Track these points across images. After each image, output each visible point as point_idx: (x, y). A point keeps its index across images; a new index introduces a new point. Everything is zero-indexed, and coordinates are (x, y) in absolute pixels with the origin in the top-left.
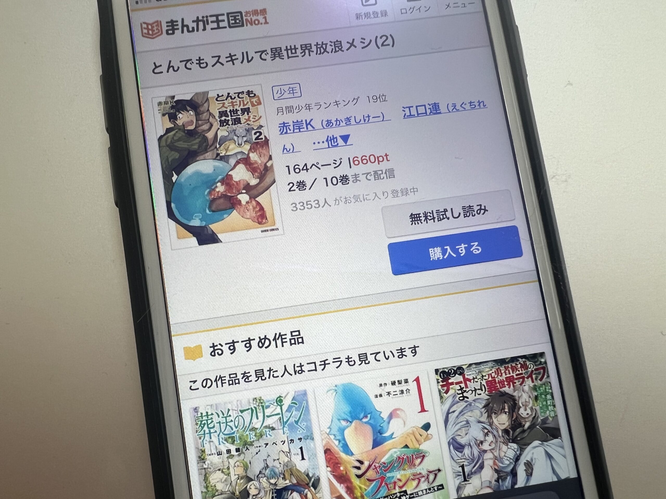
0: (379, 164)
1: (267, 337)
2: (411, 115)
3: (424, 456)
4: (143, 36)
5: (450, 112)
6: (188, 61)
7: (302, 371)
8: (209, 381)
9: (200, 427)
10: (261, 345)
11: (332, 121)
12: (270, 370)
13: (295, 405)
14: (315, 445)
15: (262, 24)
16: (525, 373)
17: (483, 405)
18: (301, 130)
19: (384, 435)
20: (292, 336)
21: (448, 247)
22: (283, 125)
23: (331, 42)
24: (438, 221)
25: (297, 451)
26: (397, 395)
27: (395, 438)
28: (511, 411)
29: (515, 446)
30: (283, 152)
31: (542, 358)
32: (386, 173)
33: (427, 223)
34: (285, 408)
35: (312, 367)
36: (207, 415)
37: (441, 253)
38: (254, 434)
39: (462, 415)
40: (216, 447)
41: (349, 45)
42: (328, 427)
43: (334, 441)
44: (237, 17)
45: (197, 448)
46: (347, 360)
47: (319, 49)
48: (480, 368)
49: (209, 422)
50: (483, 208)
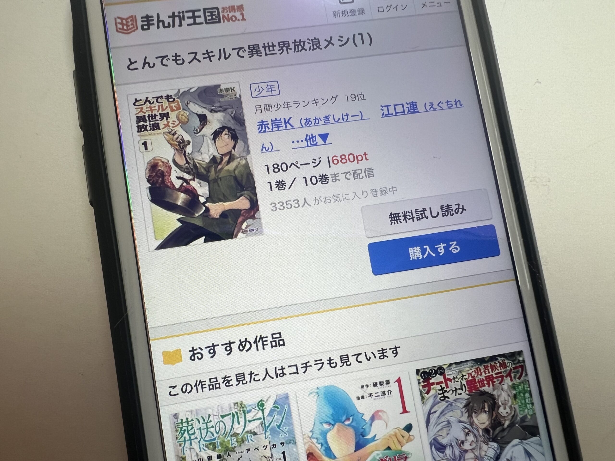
0: (358, 163)
1: (248, 340)
2: (389, 114)
3: (406, 458)
4: (117, 31)
5: (427, 111)
6: (164, 57)
7: (284, 374)
8: (188, 386)
9: (180, 434)
10: (241, 348)
11: (310, 120)
12: (251, 374)
13: (277, 409)
14: (297, 449)
15: (239, 20)
16: (503, 372)
17: (464, 404)
18: (280, 128)
19: (366, 437)
20: (273, 338)
21: (427, 247)
22: (261, 124)
23: (310, 40)
24: (418, 220)
25: (280, 456)
26: (379, 396)
27: (377, 440)
28: (491, 410)
29: (495, 445)
30: (262, 151)
31: (520, 356)
32: (365, 172)
33: (406, 222)
34: (267, 412)
35: (294, 369)
36: (187, 422)
37: (420, 253)
38: (235, 440)
39: (444, 415)
40: (197, 454)
41: (327, 43)
42: (310, 430)
43: (317, 445)
44: (214, 13)
45: (177, 456)
46: (329, 362)
47: (297, 47)
48: (460, 368)
49: (190, 428)
50: (461, 207)
